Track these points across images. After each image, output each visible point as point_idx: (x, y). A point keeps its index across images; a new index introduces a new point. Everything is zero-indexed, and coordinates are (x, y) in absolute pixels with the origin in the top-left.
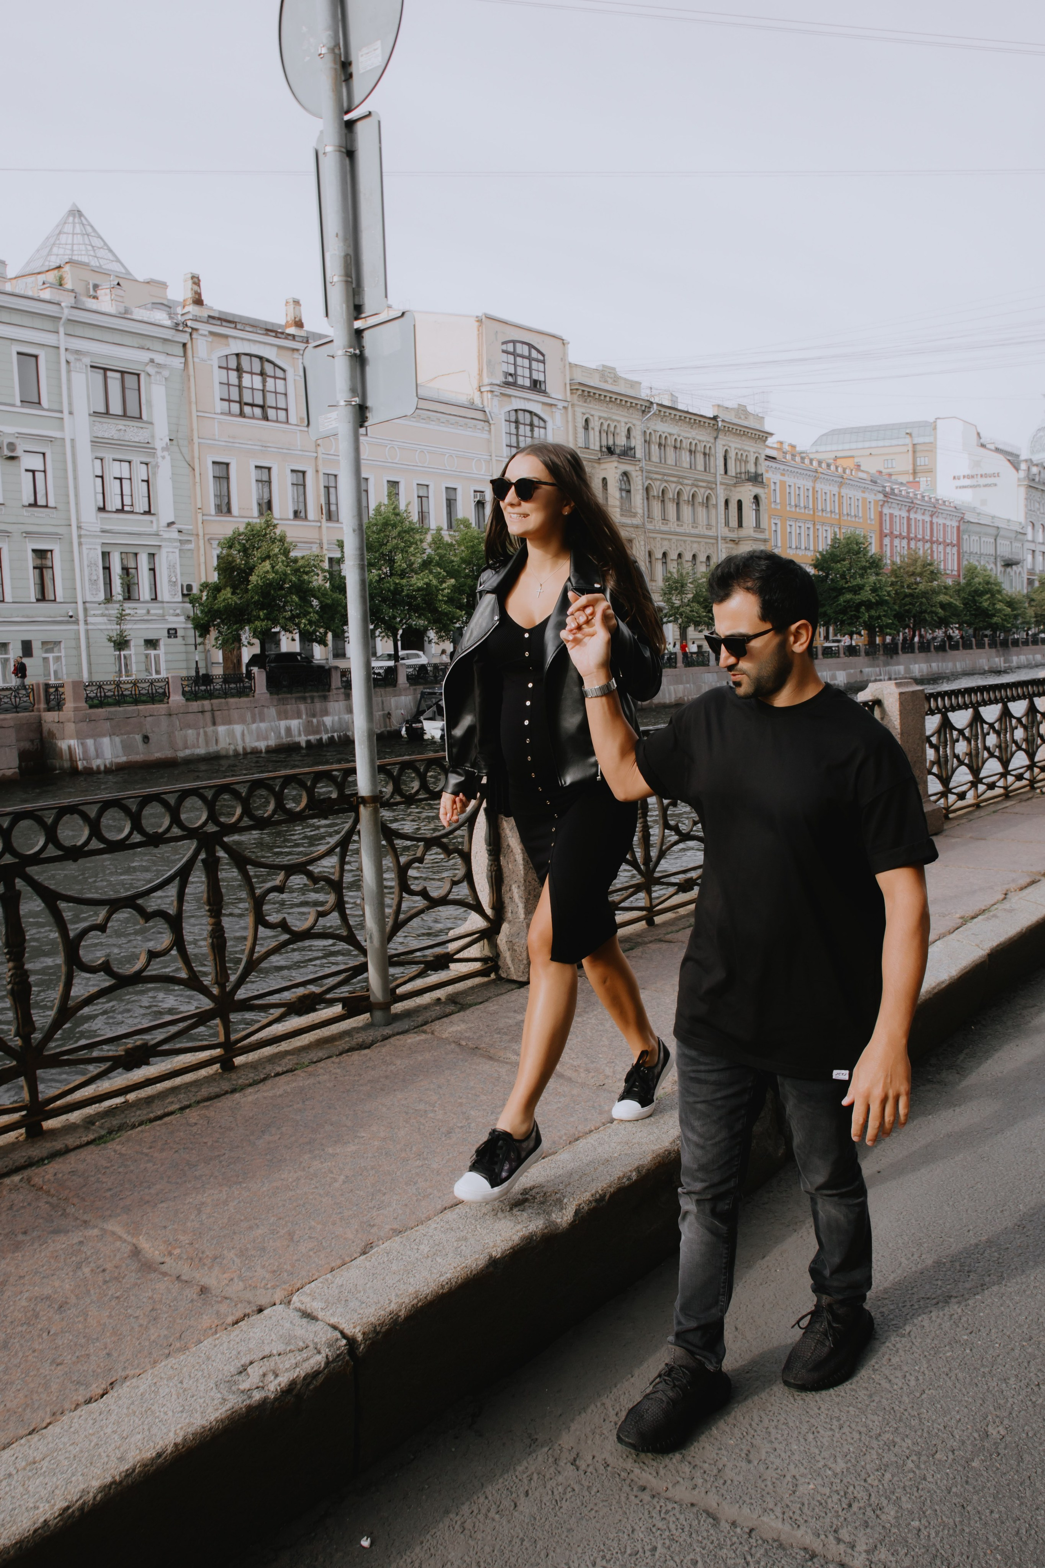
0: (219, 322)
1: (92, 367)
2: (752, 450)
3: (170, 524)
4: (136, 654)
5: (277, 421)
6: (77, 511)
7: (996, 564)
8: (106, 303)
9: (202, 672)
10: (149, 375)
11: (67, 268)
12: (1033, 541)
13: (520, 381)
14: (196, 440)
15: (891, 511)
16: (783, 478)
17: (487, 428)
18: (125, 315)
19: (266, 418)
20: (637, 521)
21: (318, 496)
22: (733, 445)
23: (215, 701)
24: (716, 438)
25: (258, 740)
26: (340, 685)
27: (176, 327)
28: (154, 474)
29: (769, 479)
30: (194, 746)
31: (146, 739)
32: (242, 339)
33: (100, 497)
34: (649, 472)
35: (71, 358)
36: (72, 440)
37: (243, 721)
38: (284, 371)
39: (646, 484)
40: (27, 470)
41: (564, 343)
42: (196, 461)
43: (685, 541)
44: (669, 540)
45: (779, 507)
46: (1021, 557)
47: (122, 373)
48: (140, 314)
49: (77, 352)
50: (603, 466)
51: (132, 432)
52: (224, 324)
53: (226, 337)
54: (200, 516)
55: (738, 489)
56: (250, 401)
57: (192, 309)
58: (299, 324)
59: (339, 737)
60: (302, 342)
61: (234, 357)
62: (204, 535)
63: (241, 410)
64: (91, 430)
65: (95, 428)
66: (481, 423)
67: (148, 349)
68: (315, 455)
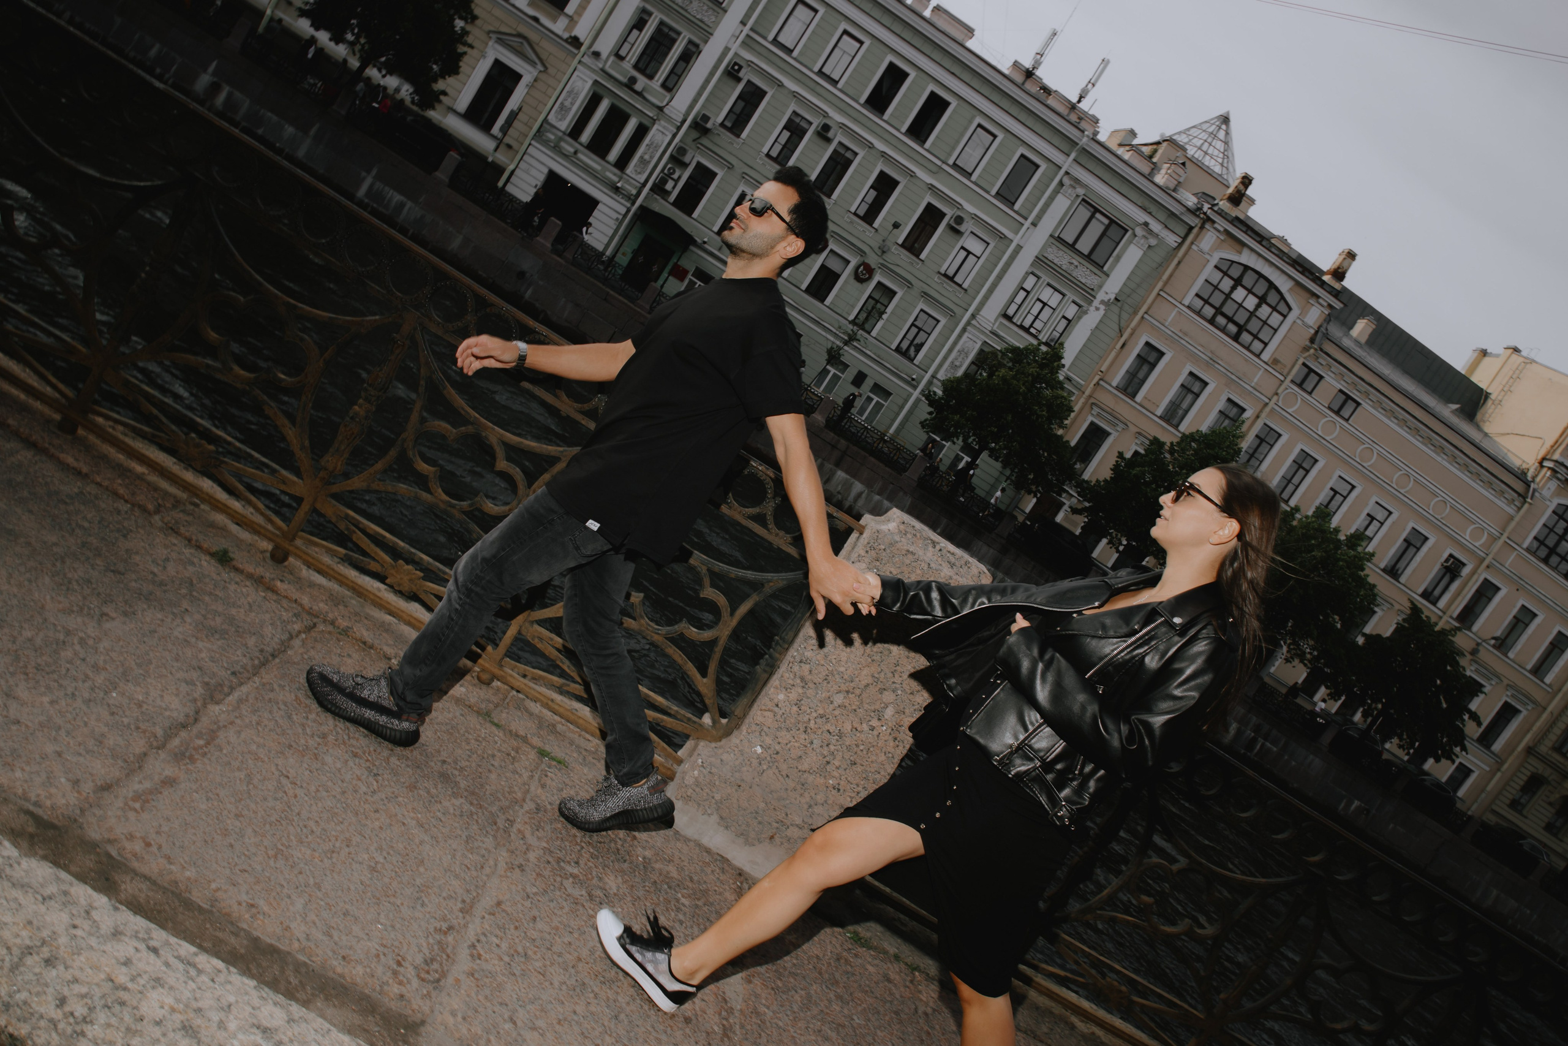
0: (1244, 229)
1: (1083, 199)
5: (1248, 348)
10: (1135, 235)
11: (1165, 144)
14: (1142, 313)
17: (1518, 504)
18: (1171, 191)
19: (1236, 338)
27: (1196, 211)
28: (1080, 318)
33: (1013, 307)
35: (1066, 181)
38: (1290, 309)
40: (963, 248)
42: (1129, 331)
47: (1112, 221)
49: (1077, 181)
51: (1084, 274)
52: (1250, 232)
53: (1243, 244)
54: (1098, 379)
56: (1230, 314)
57: (1224, 205)
58: (1339, 274)
60: (1330, 293)
61: (1242, 268)
62: (1090, 396)
63: (1214, 316)
64: (1044, 248)
65: (1049, 249)
66: (1515, 495)
67: (1150, 213)
68: (1267, 401)
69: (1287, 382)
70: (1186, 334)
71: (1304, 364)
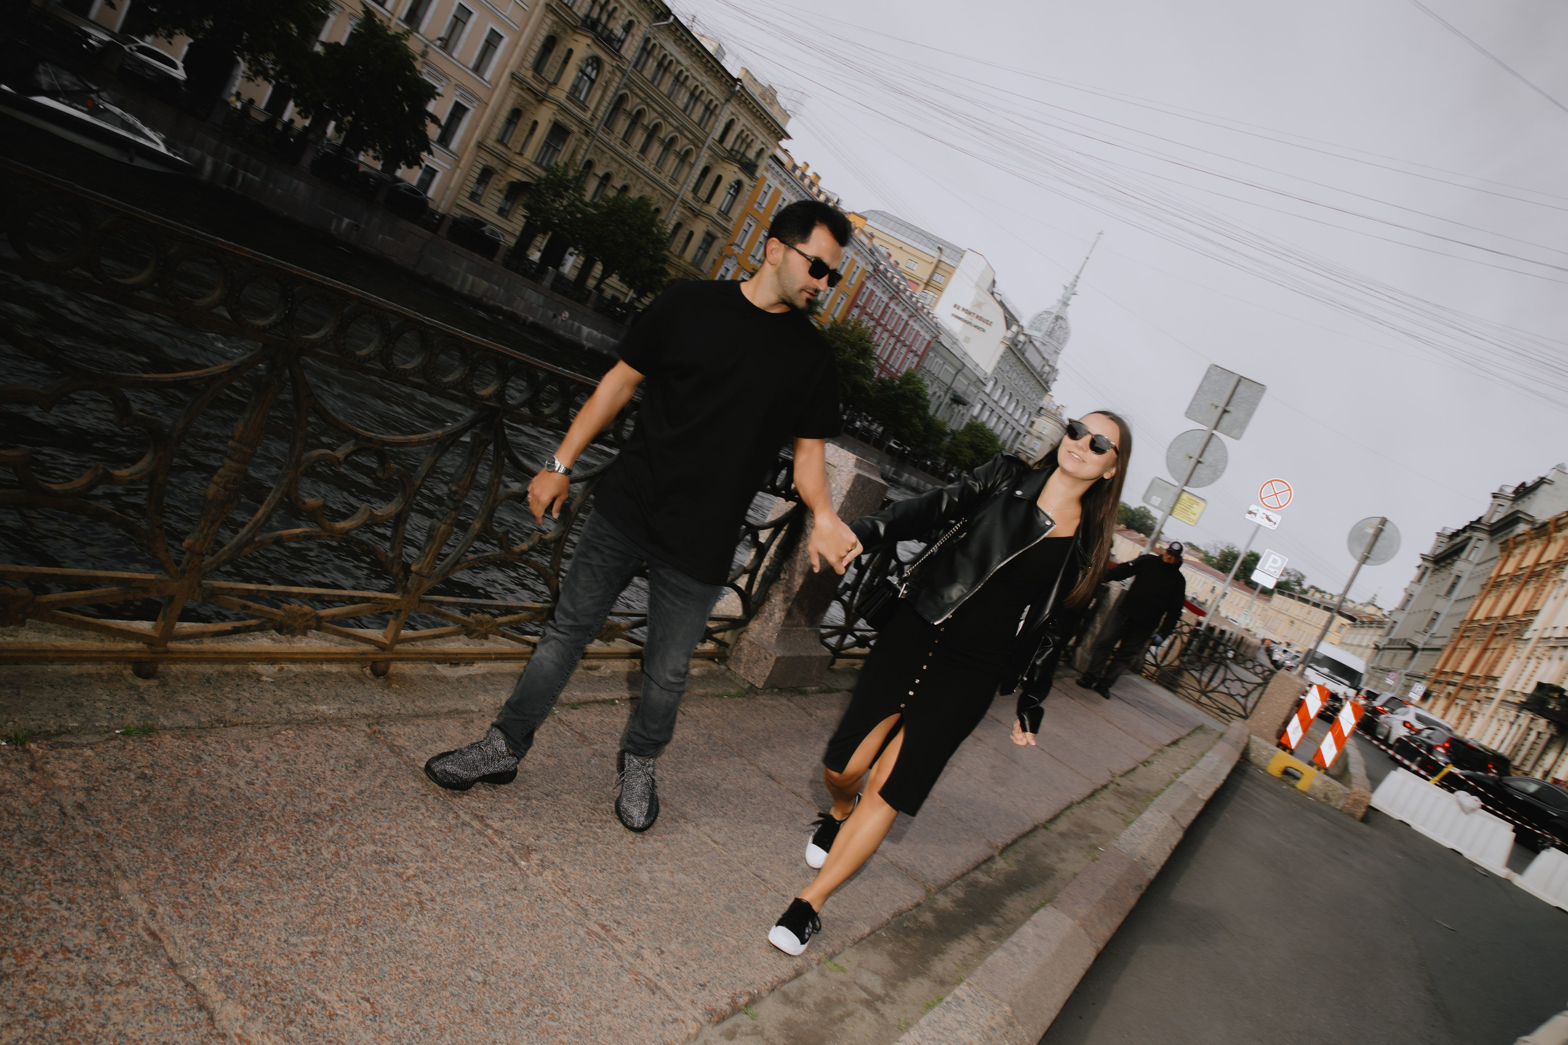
2: (762, 138)
7: (946, 393)
12: (988, 395)
15: (874, 289)
16: (780, 187)
20: (586, 116)
22: (743, 120)
24: (728, 100)
29: (764, 178)
34: (633, 82)
39: (621, 92)
43: (638, 178)
44: (621, 165)
45: (761, 211)
46: (970, 400)
50: (577, 37)
55: (726, 165)
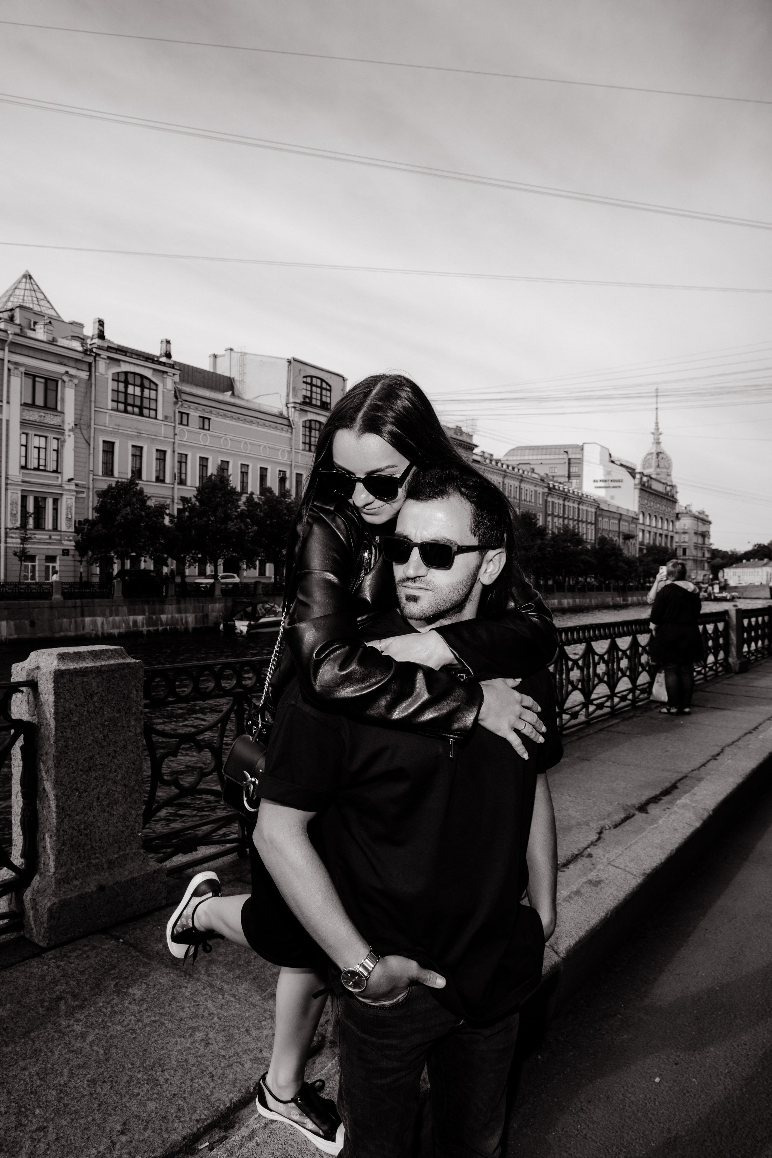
0: (115, 351)
1: (25, 374)
3: (70, 480)
4: (39, 565)
5: (149, 417)
6: (7, 467)
7: (619, 537)
8: (40, 333)
9: (84, 579)
10: (64, 382)
11: (18, 310)
12: (643, 524)
13: (314, 402)
14: (93, 426)
17: (290, 431)
18: (53, 342)
19: (141, 414)
21: (173, 468)
23: (85, 601)
25: (113, 628)
26: (173, 593)
27: (85, 352)
28: (62, 446)
30: (67, 630)
31: (33, 624)
32: (130, 363)
33: (23, 460)
35: (11, 367)
36: (8, 421)
37: (103, 615)
38: (157, 385)
41: (344, 380)
42: (92, 439)
46: (635, 533)
47: (47, 379)
48: (62, 342)
49: (16, 364)
51: (51, 419)
52: (118, 352)
53: (119, 361)
54: (91, 476)
56: (132, 403)
57: (96, 341)
58: (168, 355)
59: (171, 629)
60: (170, 367)
61: (123, 374)
62: (93, 488)
63: (126, 408)
64: (21, 415)
65: (24, 413)
66: (287, 427)
67: (65, 365)
68: (173, 440)
69: (177, 426)
70: (119, 426)
71: (179, 412)
